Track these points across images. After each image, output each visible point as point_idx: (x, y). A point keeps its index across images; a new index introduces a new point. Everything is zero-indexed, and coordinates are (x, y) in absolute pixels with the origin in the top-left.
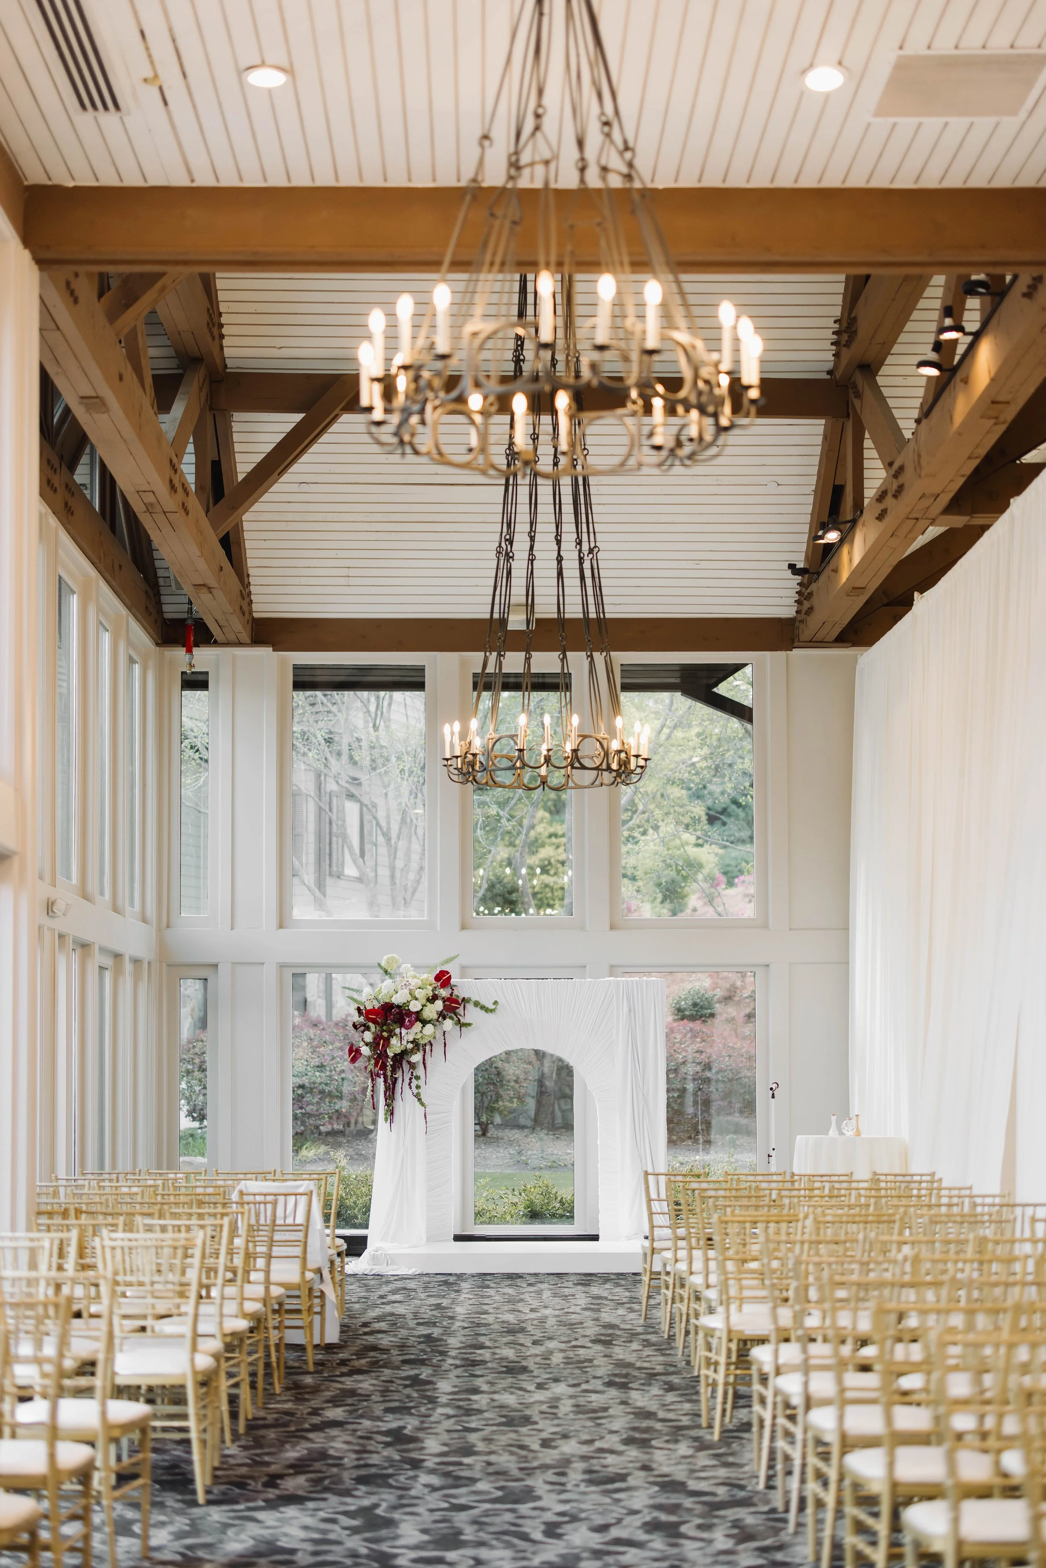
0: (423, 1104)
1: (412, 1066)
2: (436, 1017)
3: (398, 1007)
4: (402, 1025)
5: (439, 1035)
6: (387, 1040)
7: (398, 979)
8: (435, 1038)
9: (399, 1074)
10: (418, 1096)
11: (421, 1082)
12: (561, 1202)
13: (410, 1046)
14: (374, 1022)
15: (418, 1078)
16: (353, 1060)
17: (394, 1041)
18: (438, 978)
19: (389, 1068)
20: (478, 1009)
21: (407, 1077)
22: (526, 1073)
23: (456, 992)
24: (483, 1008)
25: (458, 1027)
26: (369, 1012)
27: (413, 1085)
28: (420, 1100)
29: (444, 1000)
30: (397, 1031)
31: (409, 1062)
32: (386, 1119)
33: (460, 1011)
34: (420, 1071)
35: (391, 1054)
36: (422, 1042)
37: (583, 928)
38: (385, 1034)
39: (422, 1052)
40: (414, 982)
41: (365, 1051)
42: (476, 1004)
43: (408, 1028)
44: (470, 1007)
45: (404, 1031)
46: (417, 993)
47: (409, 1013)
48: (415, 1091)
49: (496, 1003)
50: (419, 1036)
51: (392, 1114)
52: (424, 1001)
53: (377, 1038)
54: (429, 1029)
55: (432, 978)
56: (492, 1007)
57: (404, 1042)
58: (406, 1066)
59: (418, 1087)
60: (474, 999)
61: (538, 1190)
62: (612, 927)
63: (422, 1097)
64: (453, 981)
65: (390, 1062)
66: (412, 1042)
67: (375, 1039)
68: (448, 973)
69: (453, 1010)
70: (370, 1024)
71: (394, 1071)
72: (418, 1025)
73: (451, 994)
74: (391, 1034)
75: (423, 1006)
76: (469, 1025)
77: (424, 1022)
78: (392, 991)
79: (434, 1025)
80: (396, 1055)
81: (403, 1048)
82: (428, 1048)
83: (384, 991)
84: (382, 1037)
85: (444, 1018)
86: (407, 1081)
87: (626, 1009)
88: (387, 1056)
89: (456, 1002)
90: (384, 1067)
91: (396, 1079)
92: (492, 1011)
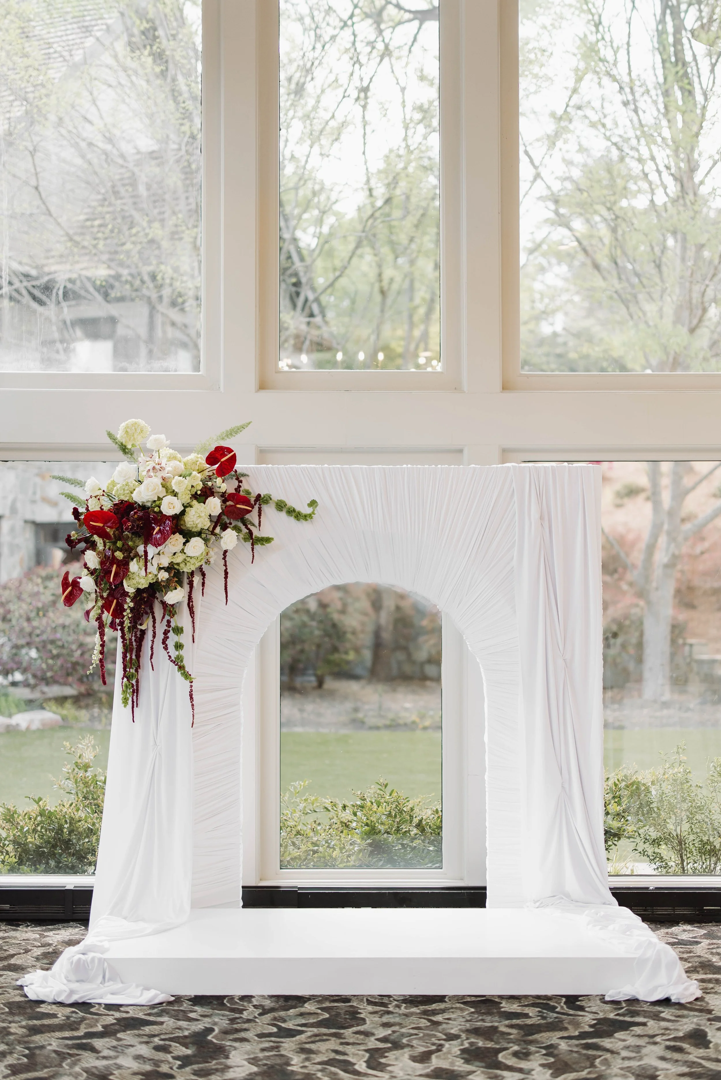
0: (187, 676)
1: (170, 610)
2: (207, 524)
3: (143, 508)
4: (148, 539)
5: (215, 557)
6: (124, 565)
7: (142, 458)
8: (208, 562)
9: (147, 625)
10: (179, 663)
11: (185, 639)
12: (419, 825)
13: (164, 576)
14: (103, 534)
15: (178, 631)
16: (70, 600)
17: (134, 566)
18: (211, 459)
19: (127, 613)
20: (283, 514)
21: (161, 628)
22: (363, 624)
23: (244, 486)
24: (291, 512)
25: (248, 545)
26: (91, 516)
27: (171, 643)
28: (181, 668)
29: (225, 497)
30: (141, 549)
31: (164, 604)
32: (125, 701)
33: (253, 517)
34: (183, 619)
35: (130, 588)
36: (186, 569)
37: (457, 388)
38: (119, 555)
39: (187, 587)
40: (170, 467)
41: (87, 583)
42: (280, 506)
43: (157, 545)
44: (269, 511)
45: (152, 550)
46: (175, 484)
47: (161, 518)
48: (174, 653)
49: (313, 503)
50: (179, 559)
51: (136, 691)
52: (186, 498)
53: (107, 561)
54: (196, 545)
55: (202, 459)
56: (306, 510)
57: (152, 569)
58: (158, 611)
59: (179, 646)
60: (276, 497)
61: (384, 809)
62: (505, 387)
63: (185, 663)
64: (238, 466)
65: (129, 604)
66: (168, 569)
67: (102, 563)
68: (230, 450)
69: (241, 516)
70: (96, 538)
71: (137, 617)
72: (178, 539)
73: (238, 489)
74: (130, 554)
75: (185, 506)
76: (268, 540)
77: (188, 535)
78: (133, 483)
79: (206, 540)
80: (139, 591)
81: (151, 579)
82: (197, 580)
83: (120, 482)
84: (113, 560)
85: (224, 528)
86: (160, 636)
87: (535, 514)
88: (126, 594)
89: (246, 501)
90: (119, 612)
91: (143, 632)
92: (306, 517)
